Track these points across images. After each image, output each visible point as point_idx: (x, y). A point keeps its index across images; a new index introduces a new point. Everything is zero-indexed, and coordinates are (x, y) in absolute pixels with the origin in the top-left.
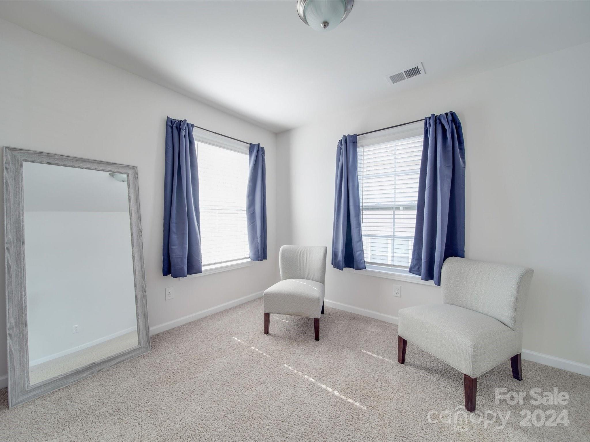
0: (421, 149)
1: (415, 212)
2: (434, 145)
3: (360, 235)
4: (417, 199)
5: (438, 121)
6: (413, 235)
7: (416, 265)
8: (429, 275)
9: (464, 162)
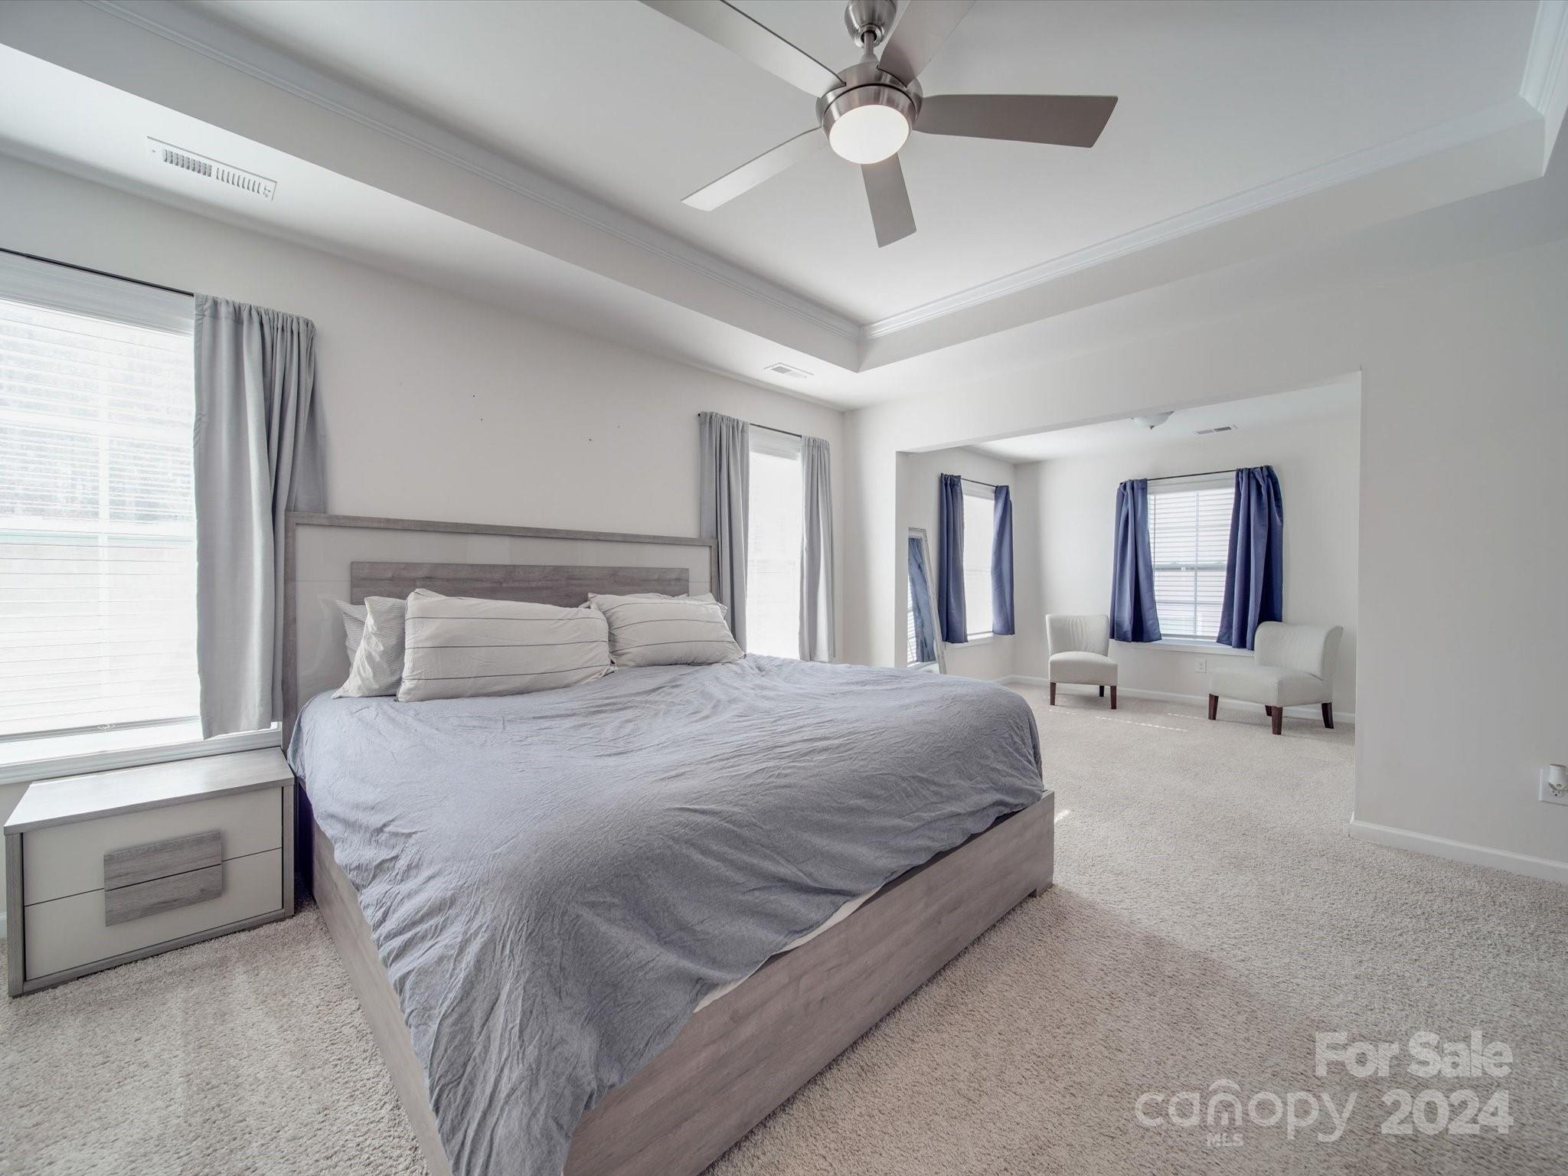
0: (1232, 501)
1: (1225, 573)
2: (1247, 502)
3: (1153, 602)
4: (1226, 558)
5: (1251, 475)
6: (1222, 600)
7: (1226, 633)
8: (1242, 643)
9: (1282, 521)
